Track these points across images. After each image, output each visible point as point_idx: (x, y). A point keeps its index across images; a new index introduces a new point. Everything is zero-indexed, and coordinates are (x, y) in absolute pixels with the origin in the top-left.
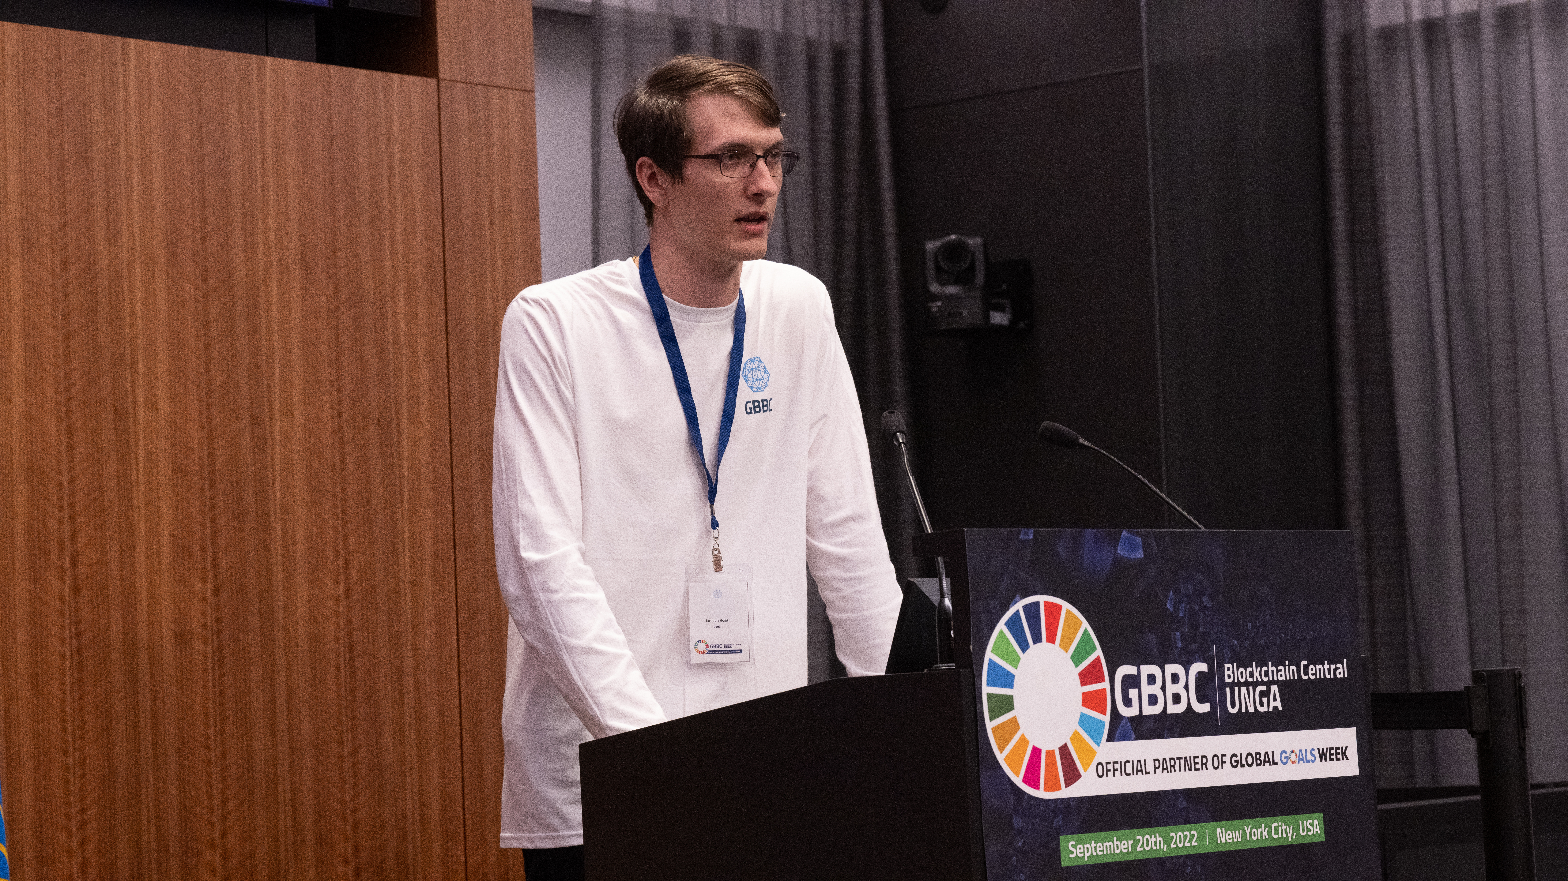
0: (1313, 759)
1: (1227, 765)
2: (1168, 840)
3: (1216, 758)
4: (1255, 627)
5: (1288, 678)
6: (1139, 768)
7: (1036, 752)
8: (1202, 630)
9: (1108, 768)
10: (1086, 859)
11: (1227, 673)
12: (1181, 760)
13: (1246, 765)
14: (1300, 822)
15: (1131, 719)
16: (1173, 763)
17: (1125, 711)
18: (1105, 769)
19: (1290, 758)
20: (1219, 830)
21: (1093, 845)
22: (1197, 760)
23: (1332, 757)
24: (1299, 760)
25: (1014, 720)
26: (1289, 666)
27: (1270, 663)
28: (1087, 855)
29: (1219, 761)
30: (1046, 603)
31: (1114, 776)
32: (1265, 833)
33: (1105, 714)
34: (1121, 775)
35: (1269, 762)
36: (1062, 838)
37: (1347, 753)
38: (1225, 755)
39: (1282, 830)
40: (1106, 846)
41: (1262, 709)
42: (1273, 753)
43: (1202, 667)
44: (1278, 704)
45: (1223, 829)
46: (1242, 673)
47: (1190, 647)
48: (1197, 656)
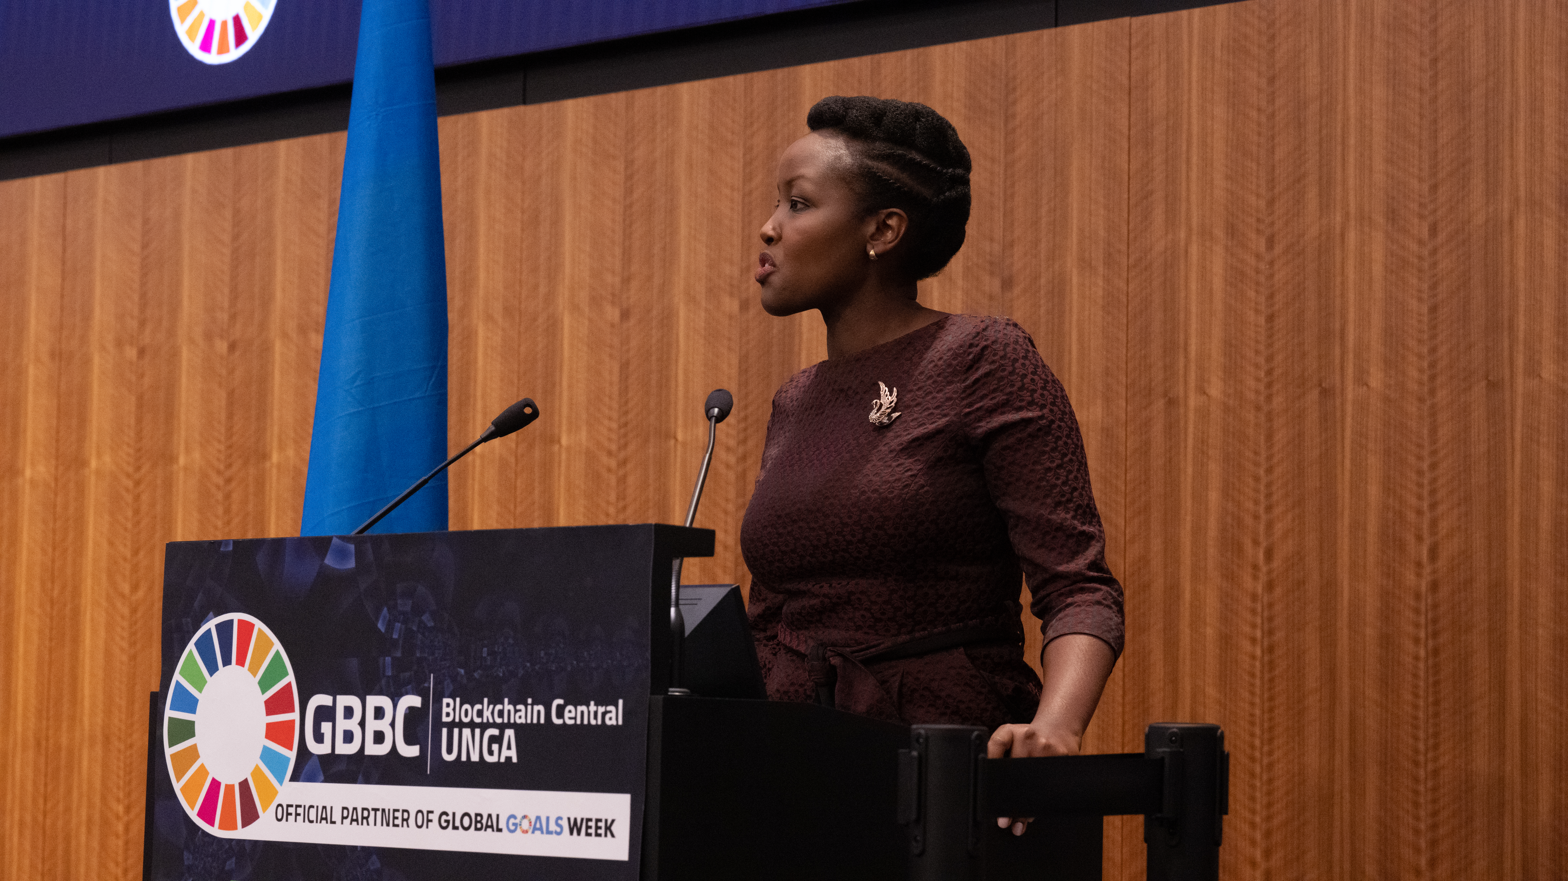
0: (558, 830)
1: (434, 825)
3: (420, 815)
4: (492, 653)
5: (529, 721)
6: (324, 816)
7: (215, 785)
8: (418, 655)
9: (289, 812)
11: (445, 710)
12: (378, 812)
13: (460, 828)
15: (321, 757)
16: (366, 814)
17: (313, 748)
18: (284, 813)
19: (520, 825)
22: (397, 814)
23: (590, 831)
24: (535, 829)
25: (194, 748)
26: (532, 705)
27: (506, 700)
29: (424, 819)
30: (240, 621)
31: (296, 821)
33: (291, 749)
34: (304, 821)
35: (492, 827)
37: (613, 828)
38: (432, 812)
41: (488, 759)
42: (498, 816)
43: (415, 701)
44: (513, 754)
46: (466, 711)
47: (402, 675)
48: (409, 687)
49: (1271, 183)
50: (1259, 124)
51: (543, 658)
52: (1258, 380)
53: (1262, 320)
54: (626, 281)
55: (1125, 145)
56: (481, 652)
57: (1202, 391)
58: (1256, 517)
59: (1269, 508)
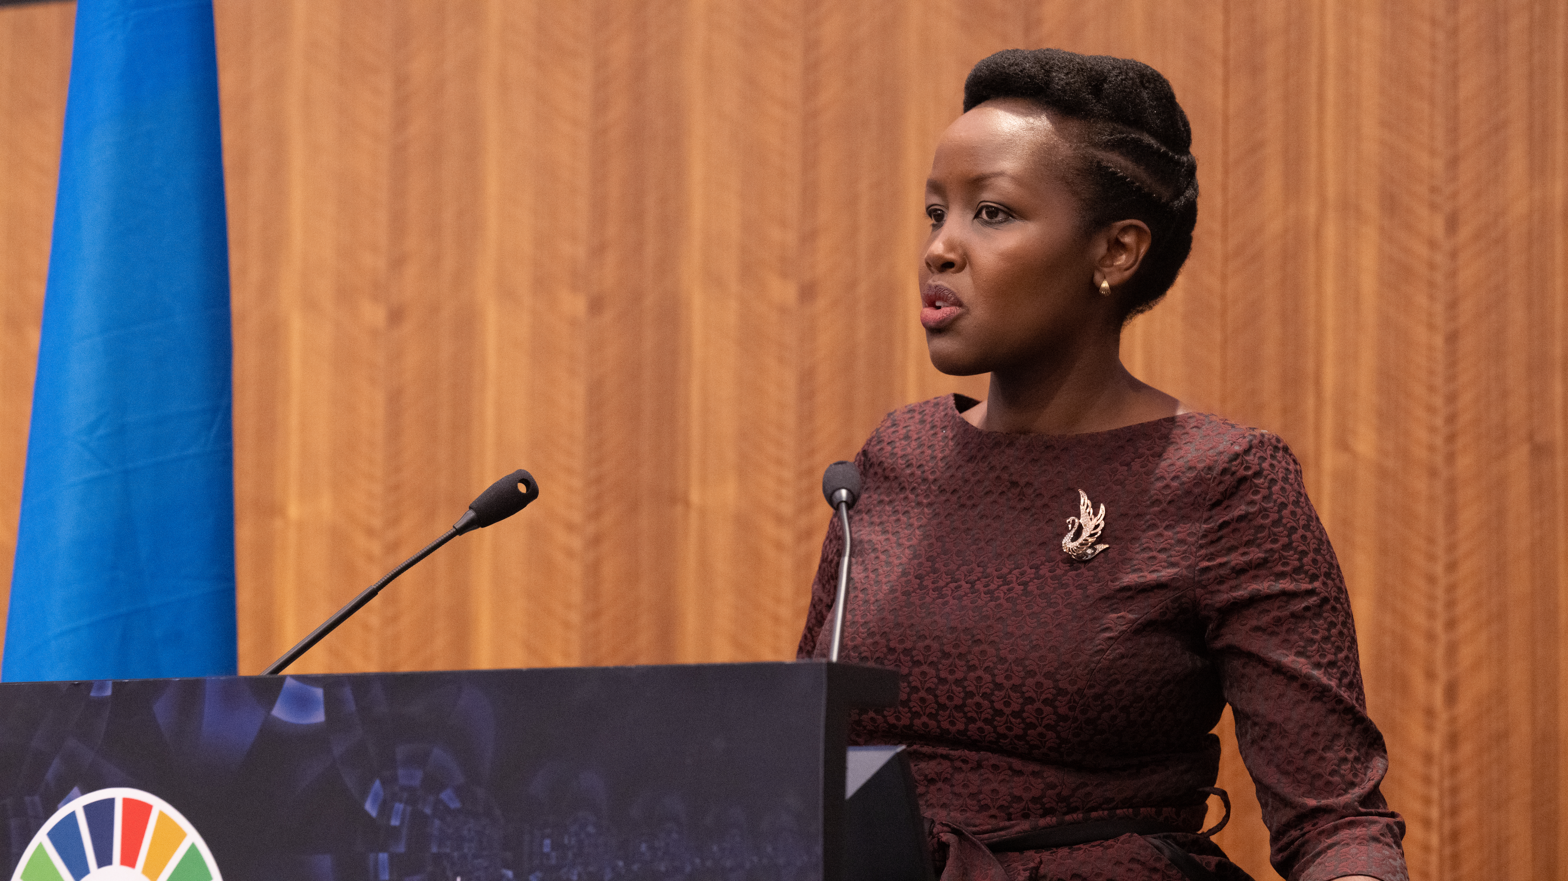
4: (558, 847)
8: (434, 849)
30: (127, 802)
49: (1453, 133)
50: (1433, 45)
51: (644, 854)
52: (1432, 430)
53: (1439, 341)
54: (398, 263)
55: (1219, 71)
56: (541, 845)
57: (1343, 445)
58: (1431, 637)
59: (1451, 624)
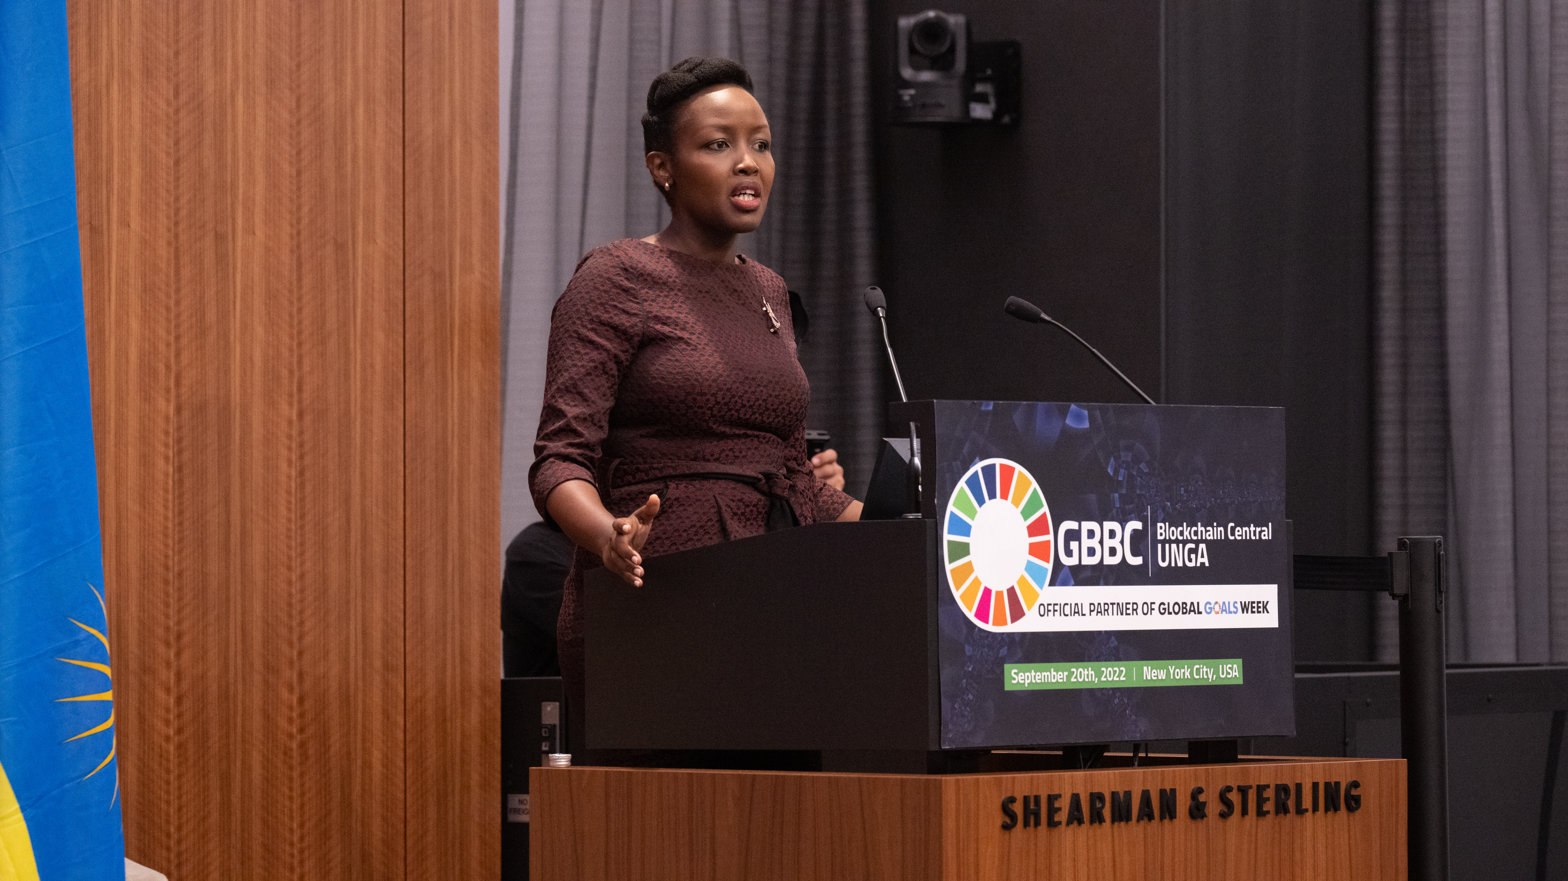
0: (1235, 610)
1: (1156, 612)
2: (1099, 674)
3: (1145, 606)
5: (1215, 538)
6: (1076, 611)
7: (987, 592)
8: (1138, 492)
9: (1049, 609)
10: (1026, 685)
11: (1159, 531)
12: (1114, 606)
13: (1173, 613)
14: (1221, 666)
15: (1071, 567)
16: (1106, 607)
17: (1066, 561)
18: (1046, 610)
19: (1214, 608)
20: (1145, 668)
21: (1033, 673)
22: (1128, 606)
23: (1254, 610)
24: (1223, 611)
25: (970, 563)
26: (1217, 527)
27: (1199, 524)
28: (1027, 682)
29: (1149, 608)
30: (1001, 465)
31: (1054, 615)
32: (1187, 674)
33: (1048, 561)
34: (1060, 615)
35: (1194, 611)
36: (1006, 666)
37: (1267, 607)
38: (1154, 603)
39: (1203, 671)
40: (1044, 676)
41: (1189, 564)
42: (1198, 603)
43: (1137, 525)
44: (1205, 560)
45: (1149, 667)
46: (1173, 531)
47: (1127, 507)
48: (1133, 515)
51: (1221, 495)
56: (1180, 491)
